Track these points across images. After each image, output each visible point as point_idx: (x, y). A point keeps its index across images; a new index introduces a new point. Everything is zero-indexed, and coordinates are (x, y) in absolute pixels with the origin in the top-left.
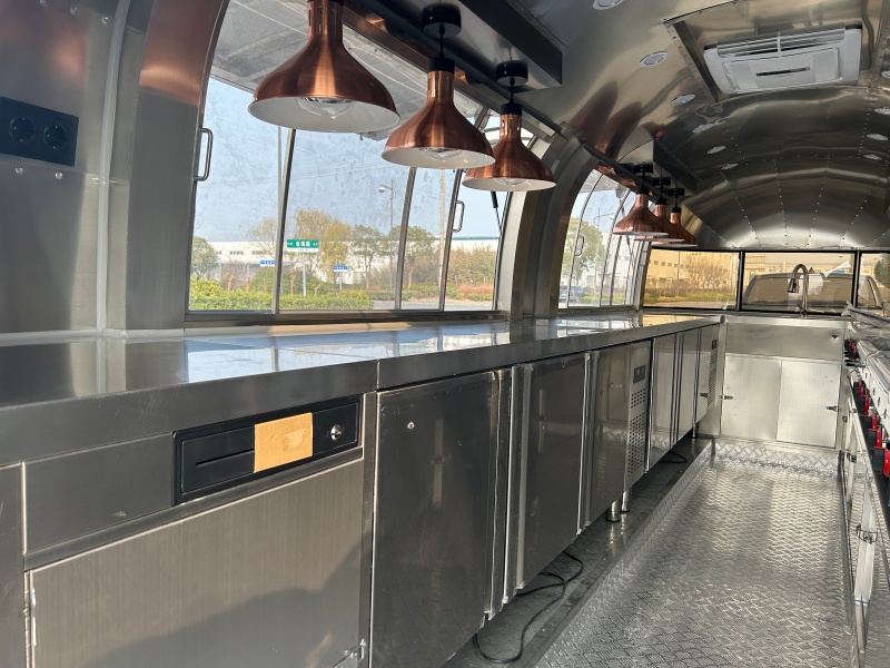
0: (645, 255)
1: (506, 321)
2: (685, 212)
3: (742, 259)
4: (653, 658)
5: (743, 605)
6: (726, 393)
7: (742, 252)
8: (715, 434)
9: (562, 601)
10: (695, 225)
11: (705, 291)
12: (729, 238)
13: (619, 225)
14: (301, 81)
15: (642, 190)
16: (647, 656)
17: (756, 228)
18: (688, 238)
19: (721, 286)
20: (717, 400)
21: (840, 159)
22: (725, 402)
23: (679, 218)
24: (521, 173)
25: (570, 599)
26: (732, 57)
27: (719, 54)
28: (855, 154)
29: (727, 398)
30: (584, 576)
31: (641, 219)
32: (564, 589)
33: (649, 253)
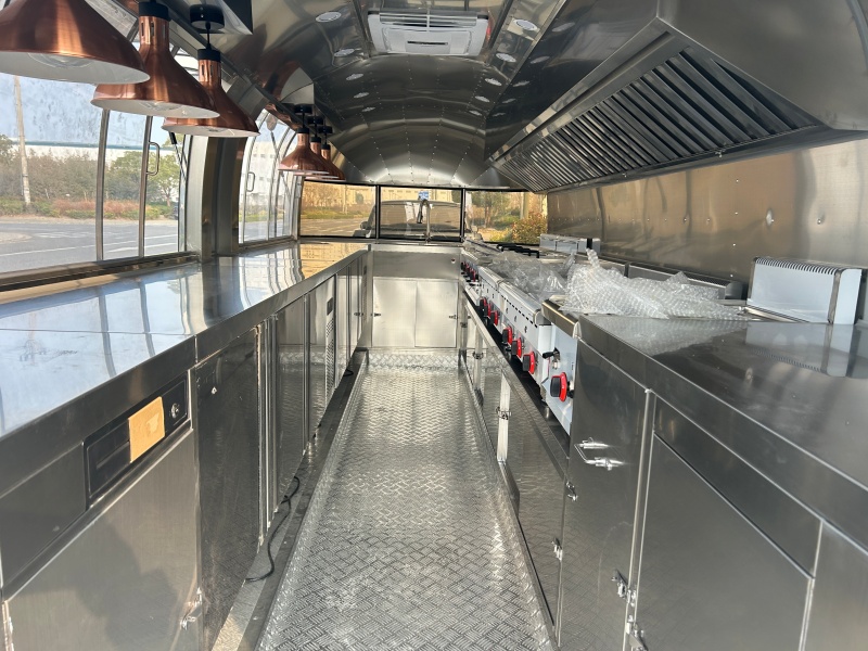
0: (299, 187)
1: (199, 262)
2: (333, 149)
3: (378, 193)
4: (370, 541)
5: (437, 483)
6: (375, 311)
7: (379, 187)
8: (368, 346)
9: (292, 515)
10: (340, 161)
11: (319, 208)
12: (368, 173)
13: (283, 162)
14: (39, 34)
15: (304, 131)
16: (366, 540)
17: (389, 166)
18: (333, 171)
19: (333, 204)
20: (368, 317)
21: (452, 112)
22: (375, 319)
23: (329, 155)
24: (228, 123)
25: (298, 511)
26: (390, 25)
27: (381, 20)
28: (463, 108)
29: (377, 315)
30: (302, 489)
31: (304, 157)
32: (290, 504)
33: (302, 184)
